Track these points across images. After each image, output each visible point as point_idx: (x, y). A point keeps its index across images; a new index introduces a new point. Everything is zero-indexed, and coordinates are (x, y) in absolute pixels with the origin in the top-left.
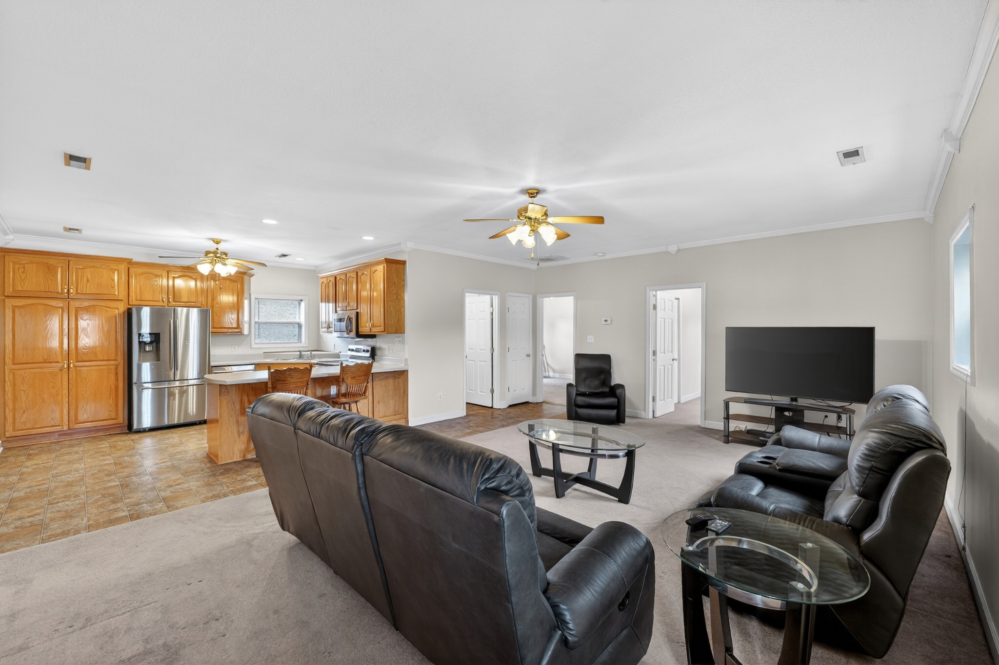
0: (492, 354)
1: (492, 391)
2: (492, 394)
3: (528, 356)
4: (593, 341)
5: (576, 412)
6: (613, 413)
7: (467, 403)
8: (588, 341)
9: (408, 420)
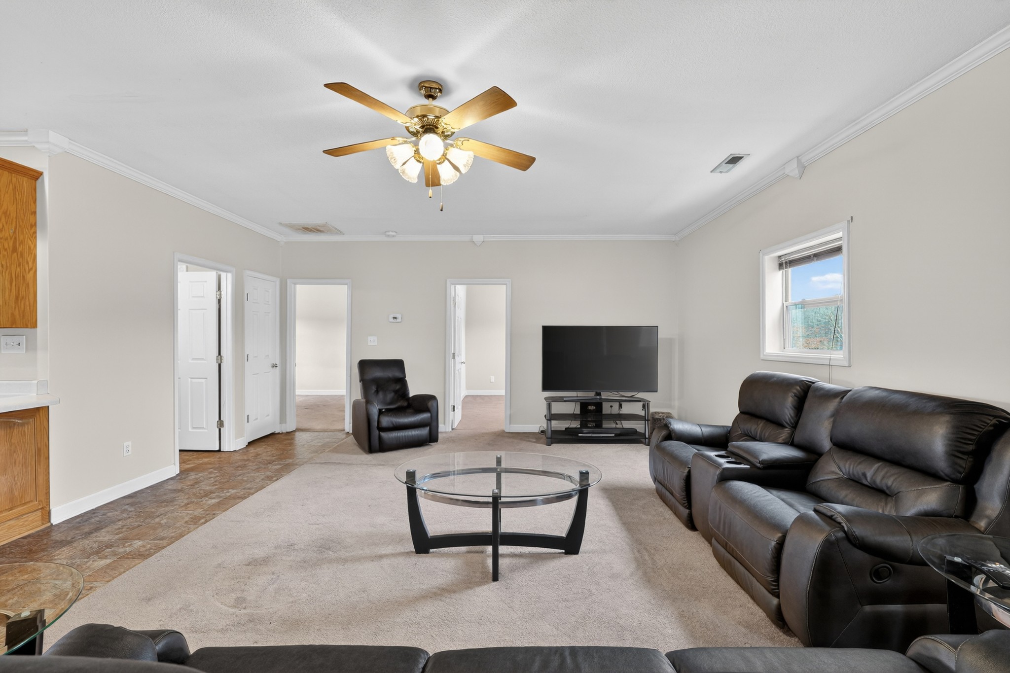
0: (220, 365)
1: (221, 424)
2: (220, 430)
3: (275, 366)
4: (376, 344)
5: (380, 437)
6: (424, 432)
7: (180, 451)
8: (369, 344)
9: (49, 513)
